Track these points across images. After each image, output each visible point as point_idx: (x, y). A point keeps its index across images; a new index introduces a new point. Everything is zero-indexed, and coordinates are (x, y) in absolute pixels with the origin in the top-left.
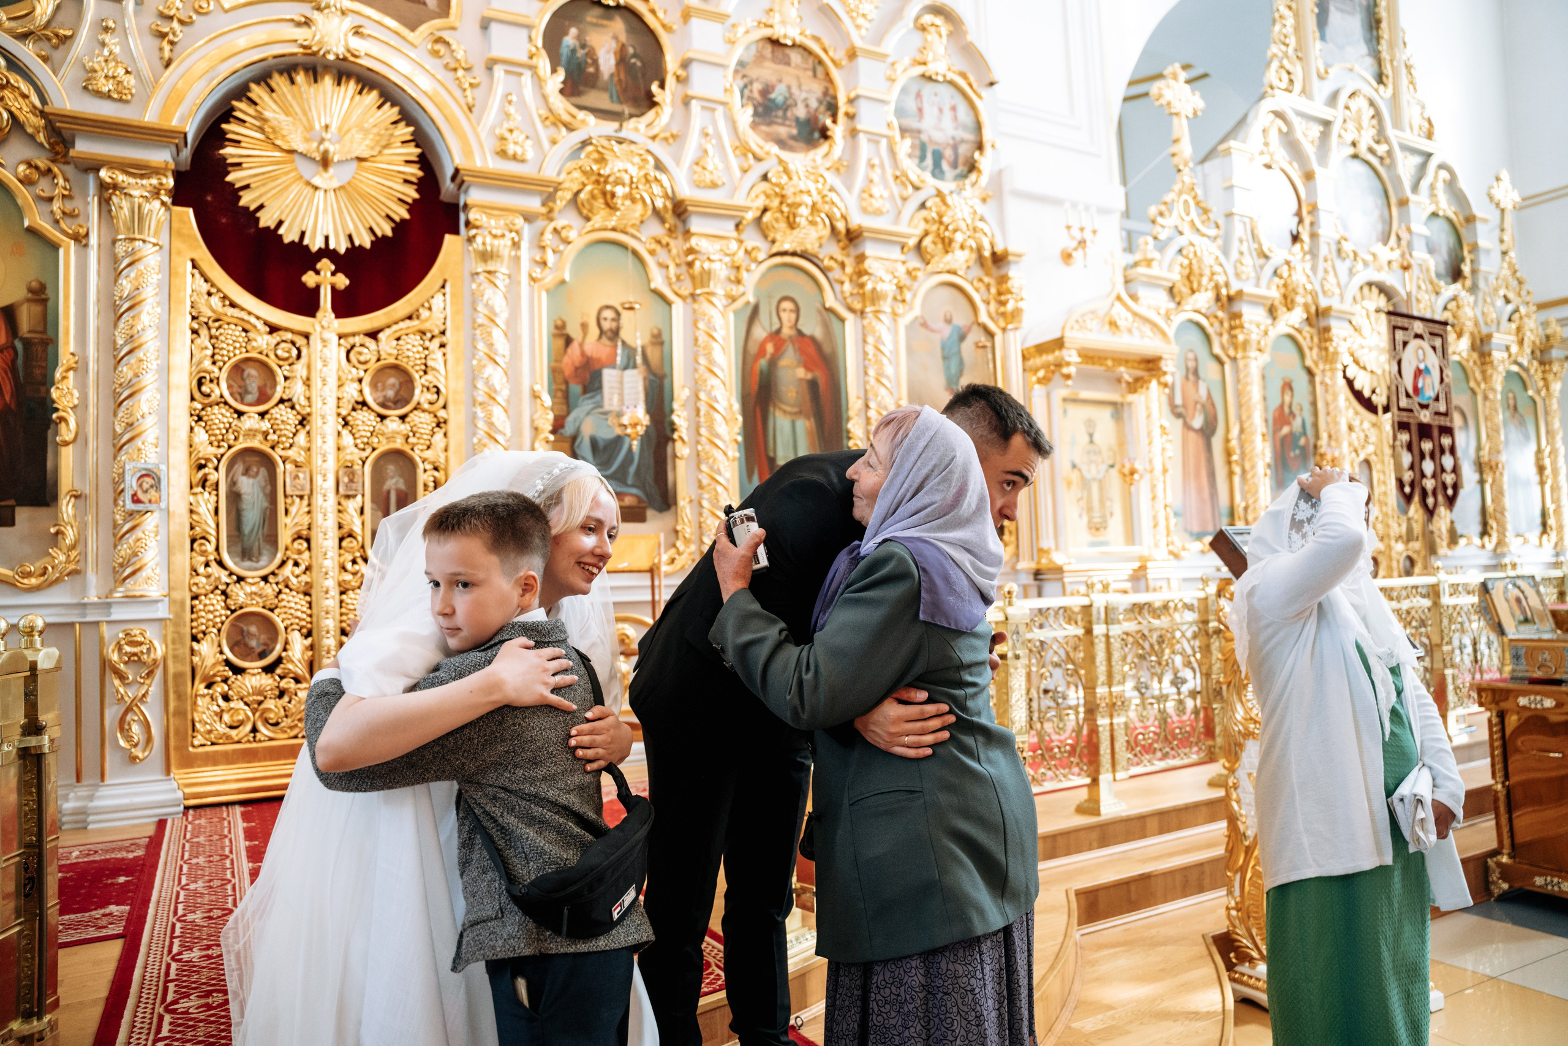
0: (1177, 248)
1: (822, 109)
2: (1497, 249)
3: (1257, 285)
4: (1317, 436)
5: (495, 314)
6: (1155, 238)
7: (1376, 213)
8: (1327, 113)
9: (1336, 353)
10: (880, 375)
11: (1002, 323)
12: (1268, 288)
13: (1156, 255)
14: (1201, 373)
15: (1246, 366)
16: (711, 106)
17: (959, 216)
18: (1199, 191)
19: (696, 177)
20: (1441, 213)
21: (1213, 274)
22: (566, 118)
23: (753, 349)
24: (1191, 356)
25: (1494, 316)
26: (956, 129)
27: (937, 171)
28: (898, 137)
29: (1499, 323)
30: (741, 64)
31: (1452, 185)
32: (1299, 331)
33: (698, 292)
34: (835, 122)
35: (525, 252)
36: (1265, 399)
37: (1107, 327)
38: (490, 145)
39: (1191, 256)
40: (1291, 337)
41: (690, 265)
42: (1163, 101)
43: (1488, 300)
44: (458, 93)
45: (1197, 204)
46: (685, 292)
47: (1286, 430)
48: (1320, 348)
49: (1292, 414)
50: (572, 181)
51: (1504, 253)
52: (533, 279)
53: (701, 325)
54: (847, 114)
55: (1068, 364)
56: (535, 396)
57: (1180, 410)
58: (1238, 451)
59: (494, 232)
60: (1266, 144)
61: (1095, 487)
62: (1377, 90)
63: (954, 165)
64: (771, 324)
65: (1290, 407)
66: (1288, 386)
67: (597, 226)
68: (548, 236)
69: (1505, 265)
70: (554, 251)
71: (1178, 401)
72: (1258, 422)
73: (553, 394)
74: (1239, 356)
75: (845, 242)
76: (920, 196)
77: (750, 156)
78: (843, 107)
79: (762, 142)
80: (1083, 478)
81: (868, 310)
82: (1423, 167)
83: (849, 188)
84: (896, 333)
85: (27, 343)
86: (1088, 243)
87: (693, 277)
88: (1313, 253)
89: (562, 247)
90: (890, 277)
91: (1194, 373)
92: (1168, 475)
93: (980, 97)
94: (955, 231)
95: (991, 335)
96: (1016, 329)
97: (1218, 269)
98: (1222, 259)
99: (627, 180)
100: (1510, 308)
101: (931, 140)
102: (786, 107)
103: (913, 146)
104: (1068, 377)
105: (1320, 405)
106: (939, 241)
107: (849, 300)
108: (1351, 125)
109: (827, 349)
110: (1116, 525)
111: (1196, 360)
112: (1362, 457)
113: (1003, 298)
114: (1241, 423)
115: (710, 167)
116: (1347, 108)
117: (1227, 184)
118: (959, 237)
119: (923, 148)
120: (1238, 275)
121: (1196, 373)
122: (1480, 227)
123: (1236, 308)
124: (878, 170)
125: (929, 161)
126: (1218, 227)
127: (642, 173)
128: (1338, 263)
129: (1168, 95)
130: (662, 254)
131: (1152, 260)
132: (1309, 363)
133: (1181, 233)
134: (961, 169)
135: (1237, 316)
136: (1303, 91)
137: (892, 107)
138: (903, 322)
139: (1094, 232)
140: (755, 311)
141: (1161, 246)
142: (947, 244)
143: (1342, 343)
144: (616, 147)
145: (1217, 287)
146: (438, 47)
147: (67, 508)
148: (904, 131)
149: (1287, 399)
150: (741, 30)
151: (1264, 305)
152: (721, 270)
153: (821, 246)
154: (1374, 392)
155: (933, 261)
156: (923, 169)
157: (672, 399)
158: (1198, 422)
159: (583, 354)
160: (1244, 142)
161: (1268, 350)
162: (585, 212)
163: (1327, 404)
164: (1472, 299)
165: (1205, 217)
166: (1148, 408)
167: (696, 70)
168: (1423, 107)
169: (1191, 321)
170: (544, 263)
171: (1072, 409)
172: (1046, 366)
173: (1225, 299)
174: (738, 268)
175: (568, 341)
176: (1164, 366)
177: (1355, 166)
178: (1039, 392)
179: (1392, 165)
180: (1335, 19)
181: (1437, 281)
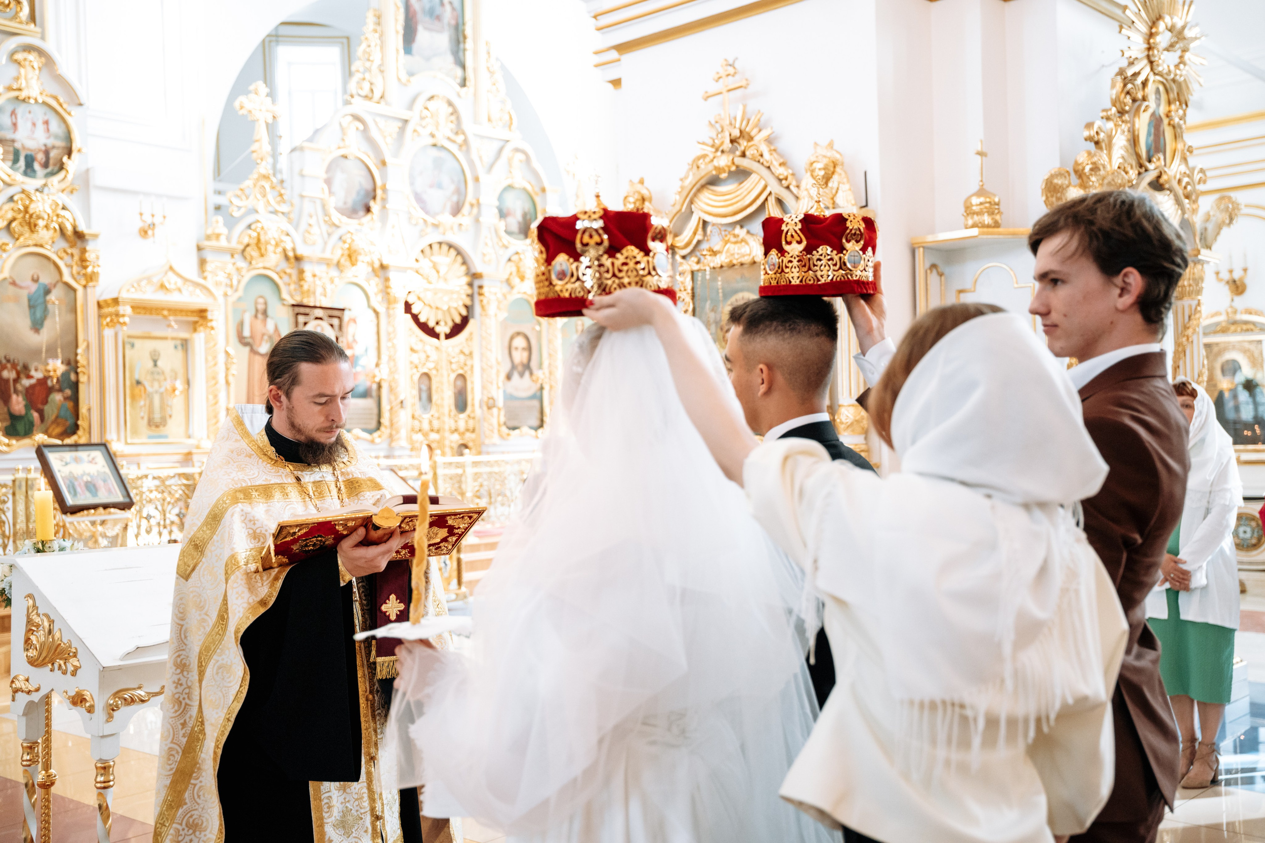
0: (248, 223)
3: (324, 250)
8: (405, 115)
9: (395, 297)
11: (83, 282)
12: (334, 251)
13: (227, 230)
14: (270, 312)
17: (42, 207)
20: (517, 186)
21: (280, 242)
24: (261, 301)
26: (48, 138)
27: (29, 169)
31: (527, 164)
32: (365, 281)
37: (157, 288)
39: (259, 230)
42: (242, 113)
57: (248, 340)
60: (343, 140)
61: (157, 398)
62: (458, 93)
63: (46, 165)
71: (247, 333)
76: (11, 191)
80: (146, 391)
82: (500, 150)
86: (160, 224)
88: (382, 222)
91: (262, 313)
93: (69, 114)
94: (38, 218)
95: (73, 290)
96: (95, 286)
97: (285, 238)
98: (293, 229)
101: (24, 147)
104: (123, 324)
106: (24, 224)
111: (266, 303)
113: (84, 264)
116: (425, 108)
117: (302, 173)
118: (41, 223)
119: (16, 153)
120: (305, 242)
121: (265, 313)
122: (550, 196)
123: (301, 266)
125: (22, 163)
126: (290, 205)
129: (251, 106)
131: (221, 234)
133: (256, 211)
135: (303, 271)
136: (380, 99)
139: (165, 217)
142: (32, 227)
145: (284, 251)
151: (328, 263)
154: (438, 323)
155: (21, 238)
158: (264, 349)
163: (389, 334)
165: (280, 198)
169: (261, 275)
172: (111, 315)
173: (292, 259)
176: (209, 315)
177: (434, 152)
178: (108, 333)
179: (468, 151)
180: (423, 36)
181: (506, 239)
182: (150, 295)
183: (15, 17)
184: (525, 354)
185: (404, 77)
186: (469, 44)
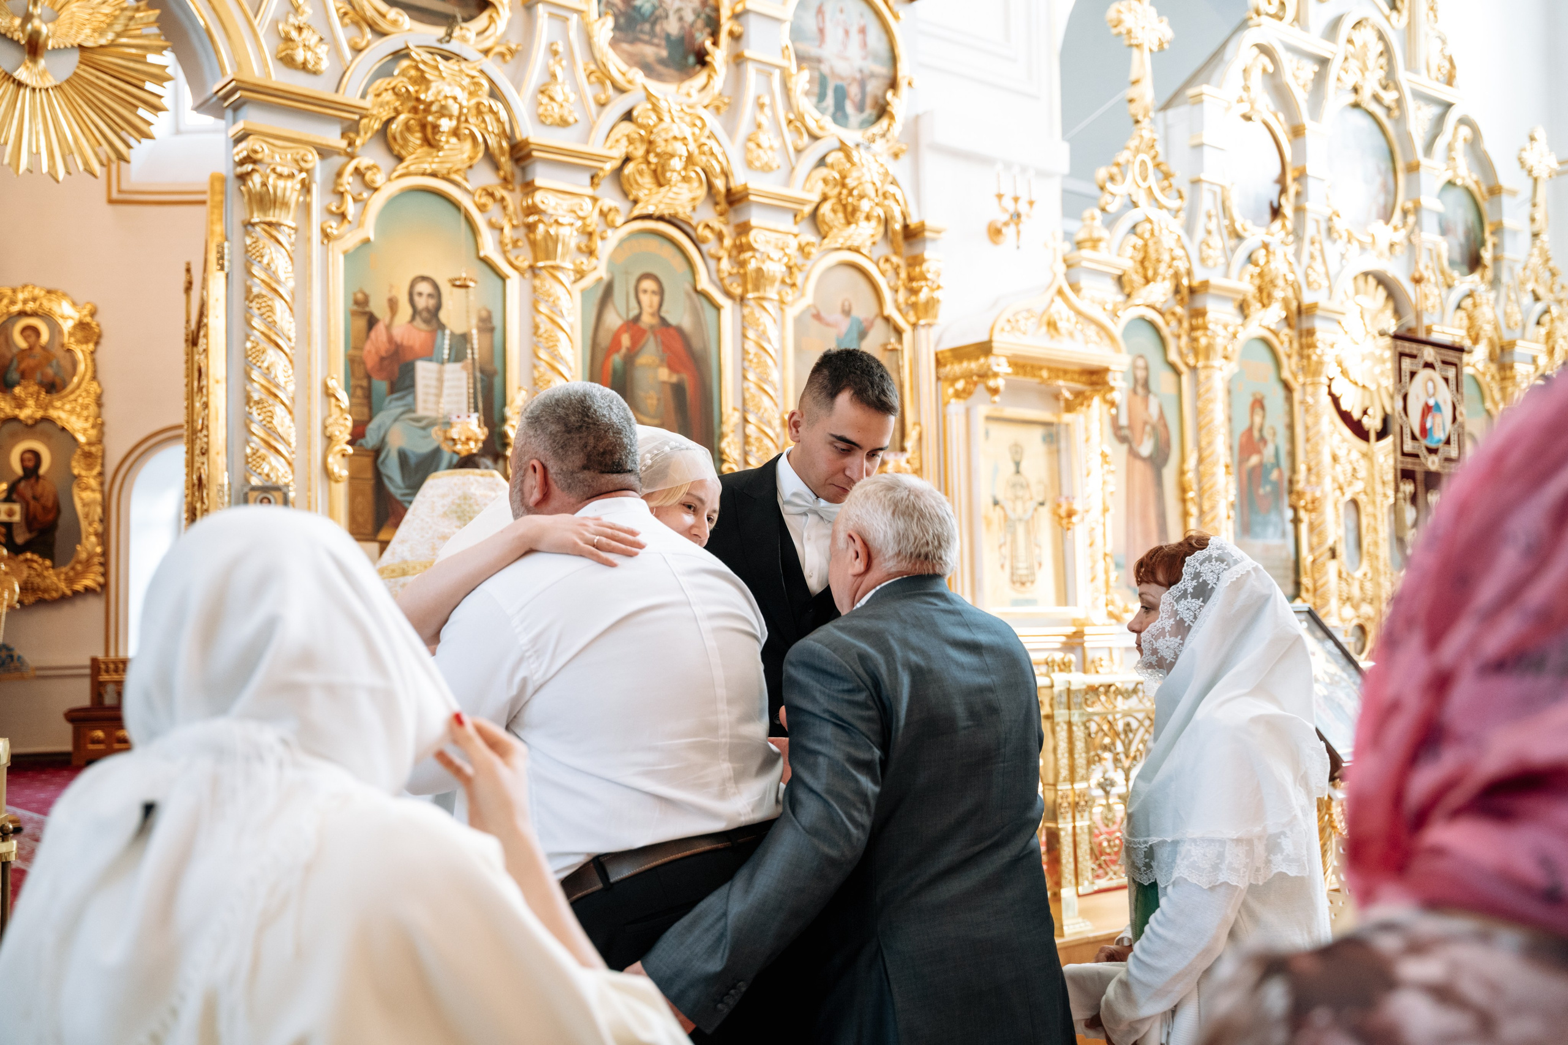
0: (1130, 224)
1: (700, 24)
2: (1526, 230)
3: (1226, 275)
4: (1293, 470)
5: (278, 282)
6: (1103, 210)
7: (1379, 180)
8: (1323, 48)
9: (1320, 363)
10: (763, 378)
11: (912, 318)
12: (1240, 279)
13: (1104, 233)
14: (1153, 386)
15: (1208, 378)
16: (560, 14)
17: (867, 177)
18: (1159, 148)
19: (541, 110)
20: (1459, 182)
21: (1173, 259)
22: (373, 16)
23: (605, 340)
24: (1140, 363)
25: (1518, 317)
26: (865, 58)
27: (839, 116)
28: (793, 66)
29: (1524, 327)
31: (1474, 144)
32: (1276, 333)
33: (540, 264)
34: (715, 43)
35: (317, 199)
36: (1230, 419)
37: (1044, 329)
38: (269, 47)
39: (1147, 235)
40: (1265, 341)
41: (531, 228)
42: (1122, 29)
43: (1513, 296)
45: (1157, 166)
46: (525, 264)
47: (1254, 460)
48: (1301, 356)
49: (1263, 440)
50: (381, 105)
51: (1535, 235)
53: (543, 308)
54: (731, 33)
55: (996, 375)
56: (328, 393)
57: (1126, 432)
58: (1195, 487)
59: (279, 169)
60: (1246, 88)
61: (1021, 529)
62: (1388, 18)
63: (861, 108)
64: (628, 310)
65: (1261, 430)
66: (1259, 404)
67: (412, 168)
68: (348, 180)
69: (1536, 251)
70: (355, 200)
71: (1123, 421)
72: (1221, 449)
74: (1200, 364)
75: (723, 205)
76: (819, 149)
77: (608, 83)
78: (726, 25)
79: (624, 67)
80: (1006, 518)
81: (750, 295)
82: (1440, 120)
83: (731, 133)
84: (782, 328)
86: (1023, 218)
87: (533, 244)
88: (1297, 234)
89: (365, 195)
90: (781, 254)
91: (1143, 386)
92: (1108, 515)
93: (896, 16)
94: (861, 197)
95: (898, 332)
96: (930, 325)
97: (1179, 252)
98: (1185, 239)
99: (455, 109)
100: (1540, 307)
101: (833, 73)
102: (654, 19)
103: (811, 81)
104: (995, 391)
105: (1299, 430)
106: (839, 208)
107: (727, 282)
108: (1353, 64)
109: (697, 344)
110: (1046, 578)
111: (1147, 368)
112: (1348, 496)
113: (915, 284)
114: (1200, 450)
115: (559, 98)
116: (1350, 41)
117: (1196, 142)
118: (865, 205)
119: (823, 82)
120: (1203, 260)
121: (1146, 385)
122: (1506, 200)
123: (1199, 303)
124: (767, 110)
125: (830, 101)
126: (1181, 197)
127: (473, 101)
128: (1327, 245)
129: (1129, 21)
130: (494, 209)
131: (1099, 240)
132: (1286, 374)
133: (1135, 205)
134: (869, 112)
135: (1199, 313)
136: (1297, 19)
137: (786, 28)
138: (792, 312)
139: (1031, 203)
140: (608, 292)
141: (1111, 221)
142: (850, 215)
143: (1328, 350)
144: (442, 64)
145: (1176, 276)
148: (802, 59)
149: (1258, 420)
151: (1233, 300)
152: (570, 236)
153: (694, 209)
154: (1365, 413)
155: (830, 235)
156: (823, 112)
157: (504, 404)
158: (1146, 448)
159: (390, 339)
160: (1219, 86)
161: (1236, 357)
162: (397, 148)
163: (1307, 429)
164: (1492, 295)
165: (1166, 183)
166: (1087, 429)
168: (1444, 42)
169: (1142, 319)
170: (343, 216)
171: (996, 429)
172: (967, 376)
173: (1185, 292)
174: (590, 234)
175: (372, 322)
176: (1111, 380)
178: (956, 409)
179: (1402, 118)
181: (1449, 271)
182: (1034, 342)
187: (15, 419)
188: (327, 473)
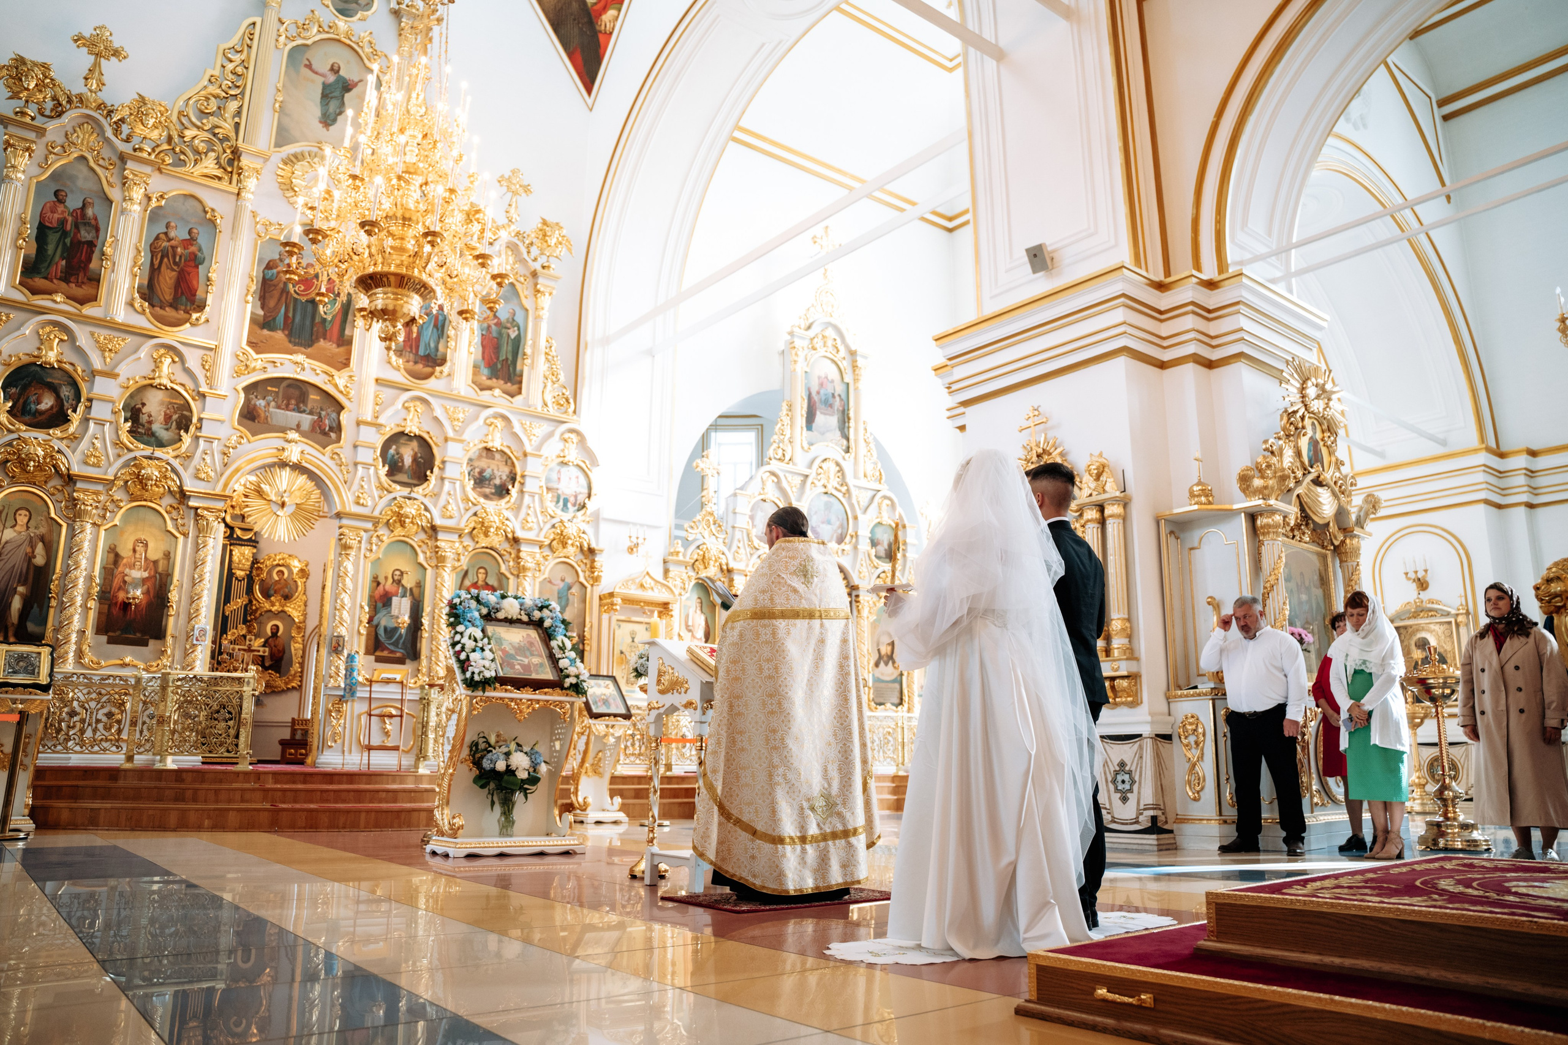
1: (508, 480)
3: (747, 565)
5: (348, 571)
7: (838, 523)
8: (806, 472)
13: (681, 549)
16: (453, 481)
17: (572, 531)
19: (443, 513)
20: (884, 523)
21: (719, 558)
22: (386, 486)
24: (699, 600)
26: (577, 487)
27: (565, 507)
30: (470, 460)
31: (893, 507)
33: (439, 564)
34: (513, 486)
35: (363, 545)
37: (639, 587)
38: (351, 498)
39: (705, 549)
41: (436, 553)
42: (699, 469)
44: (340, 476)
45: (715, 522)
46: (433, 564)
50: (387, 515)
52: (365, 557)
53: (439, 580)
55: (617, 604)
56: (362, 607)
57: (691, 628)
59: (352, 536)
60: (763, 490)
62: (843, 457)
67: (396, 534)
68: (374, 540)
70: (376, 545)
71: (690, 623)
73: (369, 606)
75: (512, 542)
76: (554, 521)
77: (470, 503)
78: (518, 478)
80: (626, 659)
81: (521, 574)
82: (873, 497)
83: (517, 518)
85: (160, 574)
86: (640, 545)
87: (437, 559)
89: (380, 543)
90: (534, 559)
94: (570, 538)
96: (598, 585)
97: (722, 556)
98: (726, 550)
99: (412, 515)
101: (563, 493)
102: (490, 479)
104: (619, 610)
106: (560, 542)
107: (512, 569)
108: (822, 476)
111: (701, 603)
113: (593, 569)
115: (450, 509)
116: (820, 467)
118: (570, 542)
119: (558, 497)
120: (736, 559)
122: (911, 530)
124: (532, 509)
125: (561, 503)
126: (725, 534)
127: (419, 512)
130: (424, 547)
131: (680, 552)
133: (703, 537)
135: (732, 580)
136: (789, 462)
138: (538, 581)
139: (645, 539)
140: (466, 573)
141: (687, 544)
142: (565, 544)
144: (408, 500)
145: (721, 564)
146: (335, 456)
147: (169, 640)
148: (548, 489)
150: (471, 445)
152: (451, 555)
153: (499, 543)
155: (557, 552)
158: (699, 635)
159: (384, 589)
162: (391, 528)
165: (719, 528)
166: (672, 625)
167: (448, 466)
170: (371, 550)
171: (624, 625)
172: (608, 604)
173: (725, 571)
174: (459, 554)
175: (378, 584)
176: (670, 606)
177: (825, 498)
178: (605, 616)
179: (850, 498)
180: (820, 418)
181: (876, 561)
182: (634, 592)
183: (566, 412)
184: (889, 648)
185: (806, 446)
186: (852, 423)
187: (270, 611)
188: (359, 632)
